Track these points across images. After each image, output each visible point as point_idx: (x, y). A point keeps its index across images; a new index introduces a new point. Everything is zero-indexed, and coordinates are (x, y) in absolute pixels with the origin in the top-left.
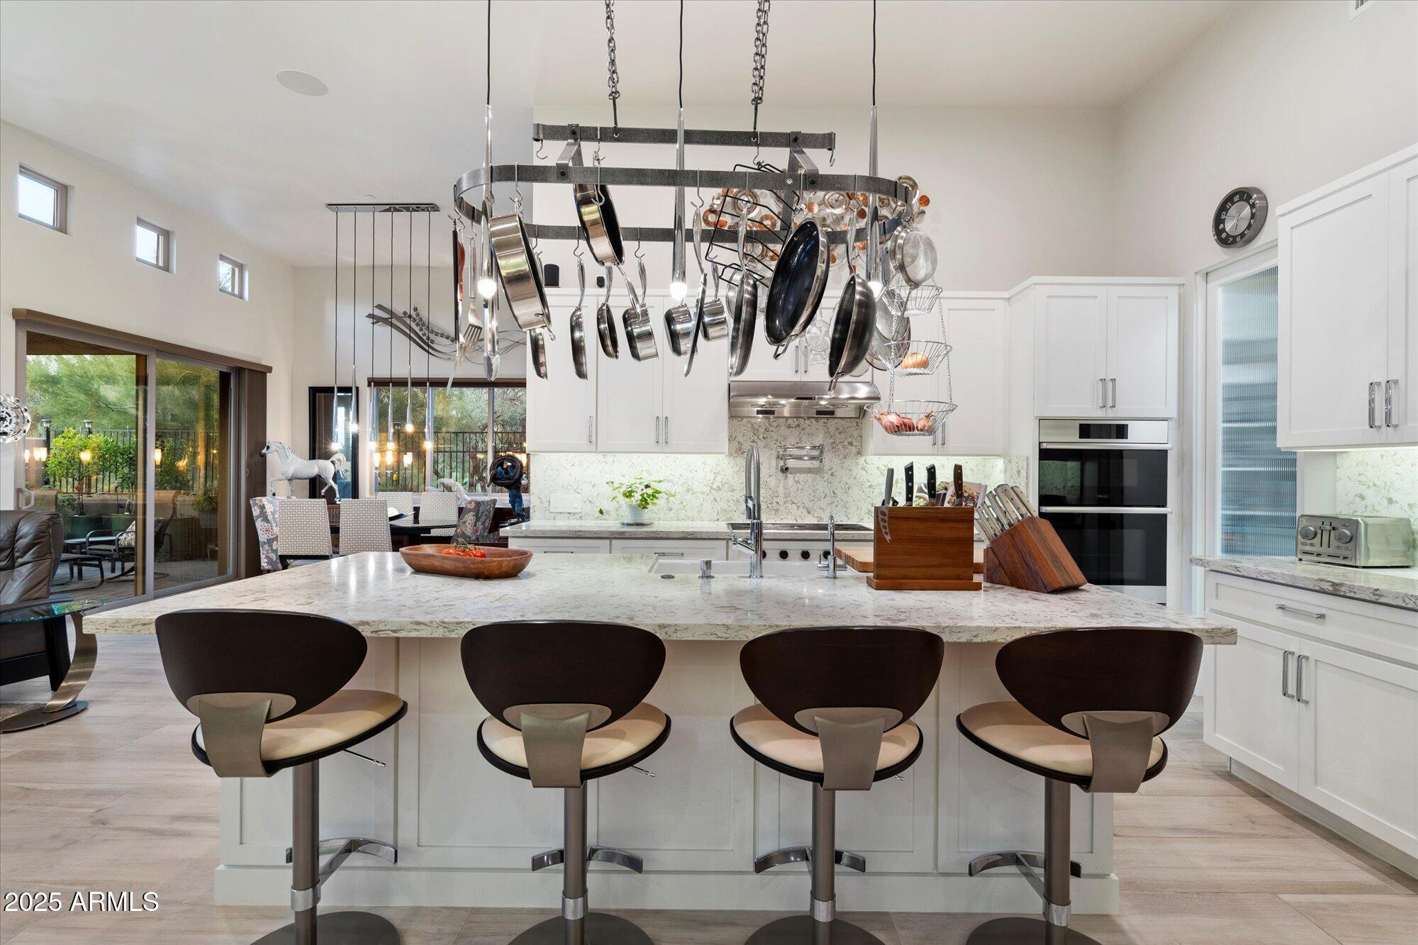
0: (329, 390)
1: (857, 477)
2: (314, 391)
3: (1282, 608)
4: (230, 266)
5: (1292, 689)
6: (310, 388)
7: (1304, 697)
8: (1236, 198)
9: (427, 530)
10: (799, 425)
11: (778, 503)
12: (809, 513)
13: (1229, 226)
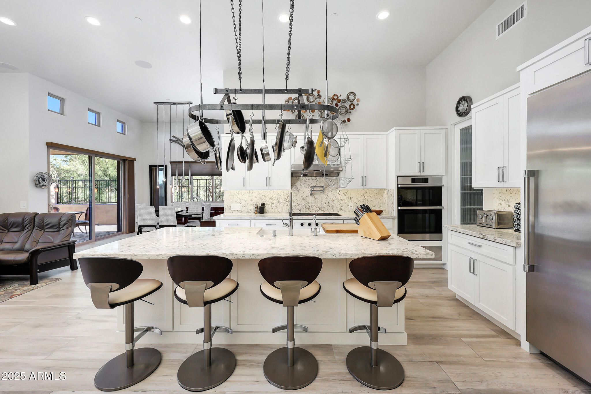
0: (156, 166)
1: (337, 197)
2: (151, 167)
3: (469, 243)
4: (121, 124)
5: (472, 271)
6: (149, 165)
7: (476, 273)
8: (462, 100)
9: (191, 215)
10: (316, 179)
11: (309, 206)
12: (320, 209)
13: (461, 108)
